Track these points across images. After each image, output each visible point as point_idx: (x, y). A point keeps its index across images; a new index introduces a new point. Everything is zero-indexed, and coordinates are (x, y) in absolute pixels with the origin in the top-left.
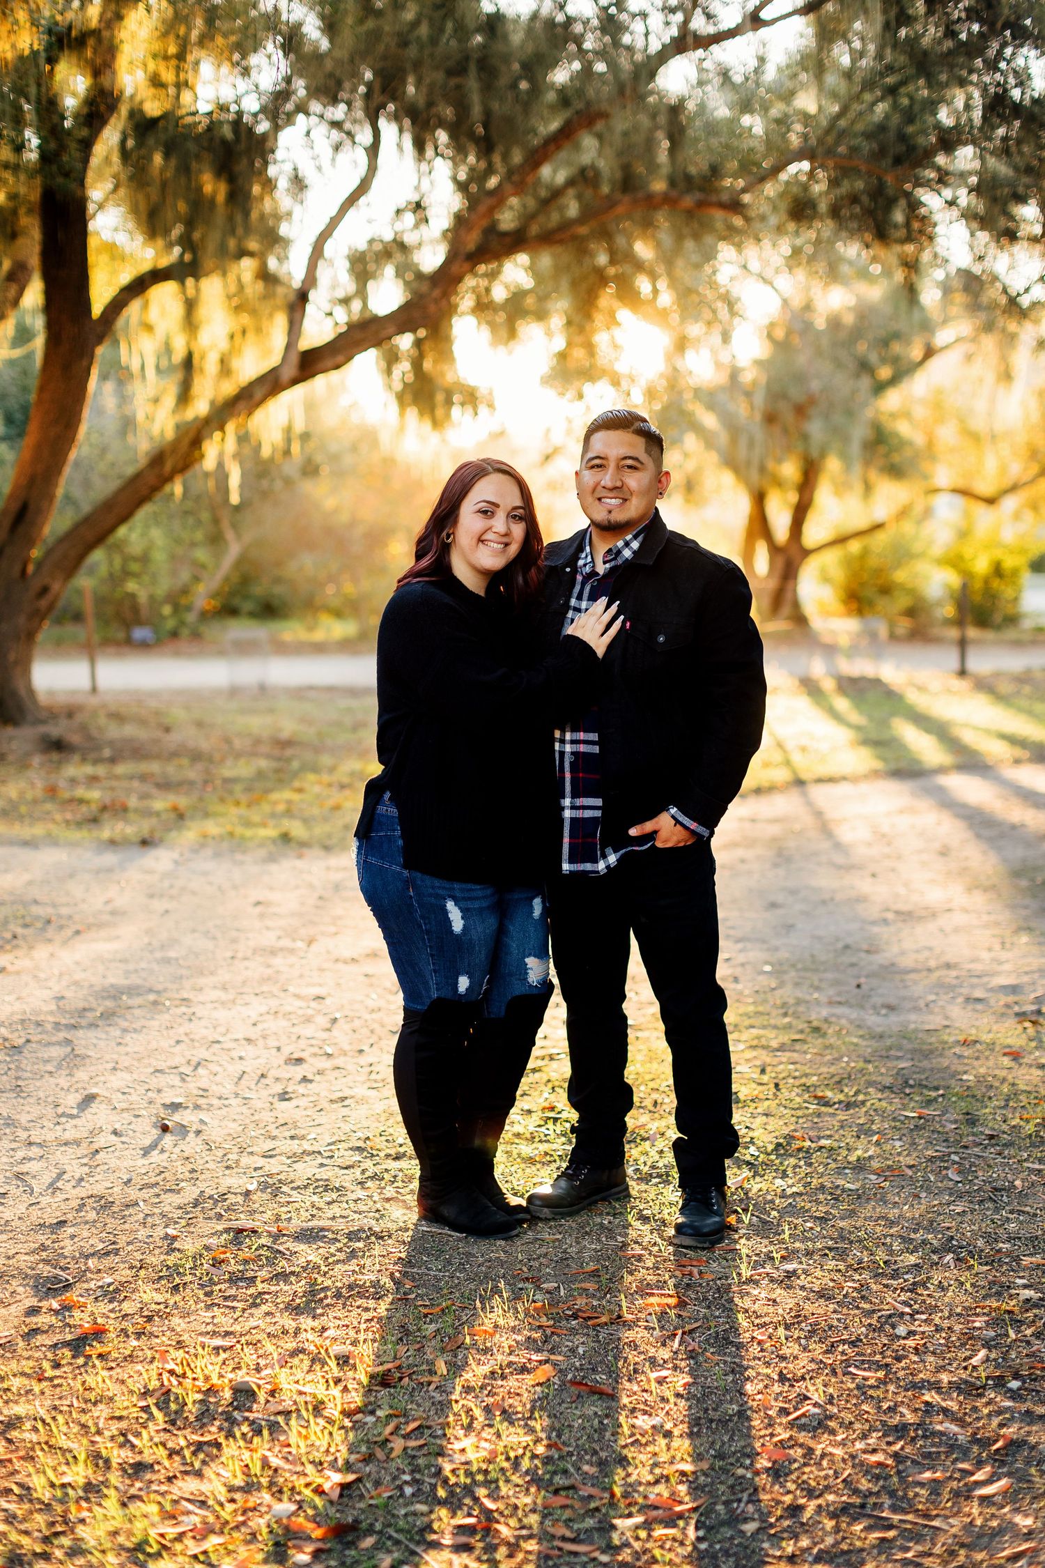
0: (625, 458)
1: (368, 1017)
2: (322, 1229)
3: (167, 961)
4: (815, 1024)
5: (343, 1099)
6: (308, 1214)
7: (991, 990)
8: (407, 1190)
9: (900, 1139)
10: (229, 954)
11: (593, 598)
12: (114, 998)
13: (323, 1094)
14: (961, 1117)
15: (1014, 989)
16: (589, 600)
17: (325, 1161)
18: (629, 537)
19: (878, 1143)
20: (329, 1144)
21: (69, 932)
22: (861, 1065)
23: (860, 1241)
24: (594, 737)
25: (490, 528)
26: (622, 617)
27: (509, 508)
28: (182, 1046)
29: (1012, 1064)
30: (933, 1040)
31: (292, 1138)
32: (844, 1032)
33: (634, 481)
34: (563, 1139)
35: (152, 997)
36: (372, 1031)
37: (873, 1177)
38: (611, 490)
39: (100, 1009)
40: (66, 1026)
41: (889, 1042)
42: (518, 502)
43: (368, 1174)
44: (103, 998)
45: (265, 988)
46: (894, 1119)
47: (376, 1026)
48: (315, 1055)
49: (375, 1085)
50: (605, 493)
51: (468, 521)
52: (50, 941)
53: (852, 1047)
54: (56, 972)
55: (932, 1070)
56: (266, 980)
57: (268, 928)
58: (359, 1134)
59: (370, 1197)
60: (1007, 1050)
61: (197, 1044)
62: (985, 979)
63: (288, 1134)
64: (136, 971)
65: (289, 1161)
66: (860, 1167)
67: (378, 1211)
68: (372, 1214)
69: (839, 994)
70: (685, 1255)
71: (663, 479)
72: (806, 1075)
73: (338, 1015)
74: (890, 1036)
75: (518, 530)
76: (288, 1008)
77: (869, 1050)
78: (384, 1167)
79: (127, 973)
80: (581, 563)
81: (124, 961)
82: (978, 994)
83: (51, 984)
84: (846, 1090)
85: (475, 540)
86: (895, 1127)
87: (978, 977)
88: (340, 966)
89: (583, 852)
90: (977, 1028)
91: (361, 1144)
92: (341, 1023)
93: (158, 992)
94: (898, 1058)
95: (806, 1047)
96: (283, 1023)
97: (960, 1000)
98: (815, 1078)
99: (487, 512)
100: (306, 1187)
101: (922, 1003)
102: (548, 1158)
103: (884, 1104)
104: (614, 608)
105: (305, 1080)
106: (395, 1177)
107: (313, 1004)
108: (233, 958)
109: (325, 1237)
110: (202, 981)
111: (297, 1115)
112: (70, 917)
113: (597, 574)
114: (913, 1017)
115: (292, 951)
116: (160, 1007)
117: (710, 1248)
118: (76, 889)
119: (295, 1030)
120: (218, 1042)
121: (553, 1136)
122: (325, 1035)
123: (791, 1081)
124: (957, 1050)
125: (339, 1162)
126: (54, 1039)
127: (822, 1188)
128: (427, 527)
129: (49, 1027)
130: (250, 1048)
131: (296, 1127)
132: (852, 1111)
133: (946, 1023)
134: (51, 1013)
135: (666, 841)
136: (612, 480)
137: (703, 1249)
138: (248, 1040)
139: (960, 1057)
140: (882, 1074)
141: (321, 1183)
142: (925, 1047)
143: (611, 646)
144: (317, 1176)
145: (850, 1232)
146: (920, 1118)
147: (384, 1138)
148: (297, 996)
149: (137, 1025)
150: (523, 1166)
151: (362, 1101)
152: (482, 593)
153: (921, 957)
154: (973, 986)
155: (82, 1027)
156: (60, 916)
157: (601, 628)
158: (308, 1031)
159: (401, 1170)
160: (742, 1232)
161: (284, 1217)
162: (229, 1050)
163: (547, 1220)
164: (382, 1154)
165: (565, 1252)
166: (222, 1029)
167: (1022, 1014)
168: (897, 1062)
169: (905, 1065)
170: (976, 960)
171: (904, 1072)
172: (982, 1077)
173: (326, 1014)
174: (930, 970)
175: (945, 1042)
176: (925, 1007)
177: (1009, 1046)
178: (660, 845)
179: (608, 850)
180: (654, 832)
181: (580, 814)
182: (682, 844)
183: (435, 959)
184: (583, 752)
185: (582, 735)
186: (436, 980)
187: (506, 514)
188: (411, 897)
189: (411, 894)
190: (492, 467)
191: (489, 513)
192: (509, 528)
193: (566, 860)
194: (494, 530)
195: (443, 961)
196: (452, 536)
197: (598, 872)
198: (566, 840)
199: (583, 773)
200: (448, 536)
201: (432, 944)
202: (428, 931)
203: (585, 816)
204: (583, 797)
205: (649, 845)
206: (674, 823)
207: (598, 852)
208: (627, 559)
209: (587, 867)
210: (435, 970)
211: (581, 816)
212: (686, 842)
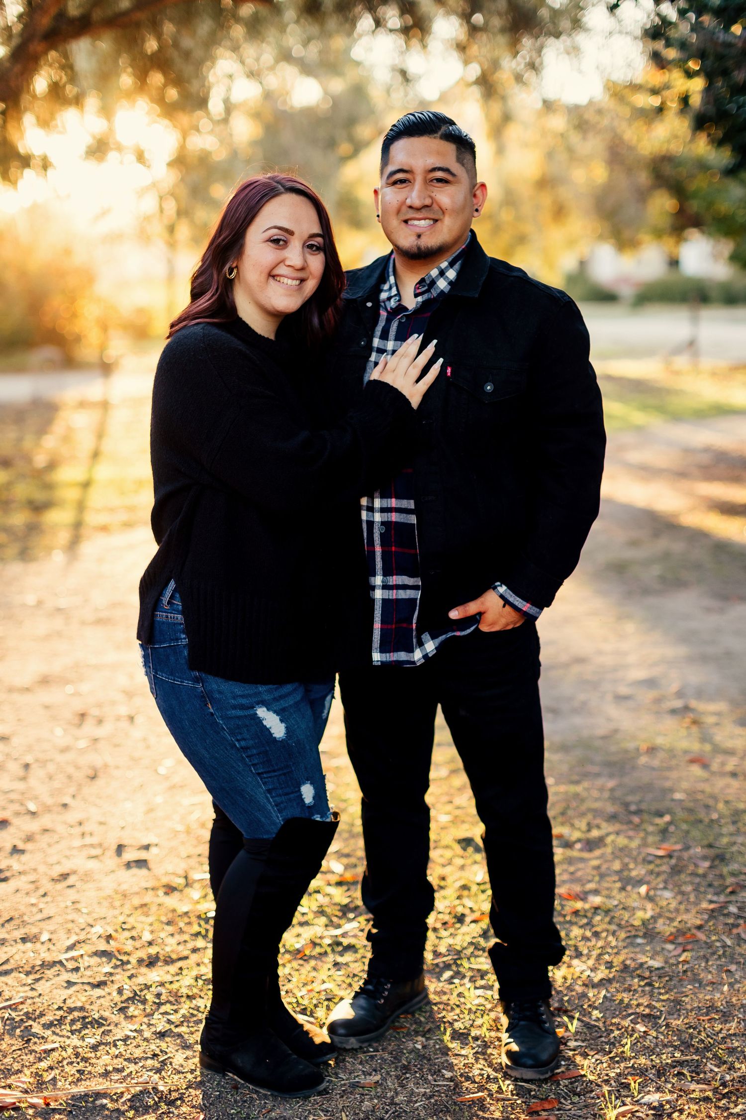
0: (434, 170)
1: (60, 757)
2: (98, 1095)
5: (65, 876)
6: (74, 1071)
7: (631, 685)
8: (179, 1015)
9: (665, 888)
11: (402, 337)
13: (42, 869)
14: (706, 851)
15: (651, 683)
16: (396, 339)
17: (74, 977)
18: (444, 265)
19: (649, 898)
20: (71, 948)
22: (573, 789)
23: (707, 1049)
24: (410, 504)
25: (283, 261)
26: (441, 360)
27: (306, 235)
29: (705, 774)
30: (613, 749)
31: (24, 940)
33: (446, 197)
34: (323, 920)
37: (670, 947)
38: (420, 209)
41: (578, 754)
42: (316, 228)
43: (127, 994)
46: (646, 861)
47: (71, 770)
49: (94, 852)
50: (411, 214)
51: (256, 251)
55: (639, 788)
58: (98, 929)
59: (139, 1032)
60: (688, 758)
62: (621, 674)
63: (18, 934)
65: (29, 980)
66: (649, 932)
67: (155, 1055)
68: (150, 1062)
70: (530, 1091)
71: (478, 193)
73: (29, 759)
74: (573, 747)
78: (141, 980)
80: (383, 296)
82: (623, 690)
84: (577, 823)
85: (264, 275)
86: (651, 872)
88: (16, 697)
89: (396, 640)
91: (102, 946)
92: (37, 773)
94: (598, 775)
97: (609, 698)
99: (279, 241)
100: (61, 1021)
101: (577, 704)
102: (318, 950)
103: (622, 841)
104: (431, 348)
105: (15, 850)
106: (158, 995)
107: (1, 746)
109: (104, 1107)
111: (22, 903)
113: (406, 309)
114: (578, 720)
117: (553, 1079)
121: (310, 916)
122: (21, 786)
124: (644, 760)
125: (87, 976)
127: (625, 968)
128: (204, 260)
131: (24, 923)
132: (597, 853)
135: (493, 624)
136: (419, 197)
137: (546, 1081)
139: (653, 769)
140: (598, 799)
141: (76, 1014)
142: (614, 759)
143: (427, 396)
144: (70, 1003)
145: (691, 1037)
146: (670, 856)
147: (127, 934)
150: (295, 964)
151: (87, 877)
152: (272, 337)
154: (614, 681)
157: (416, 373)
158: (3, 782)
159: (162, 984)
160: (572, 1044)
161: (47, 1077)
163: (354, 1051)
164: (133, 960)
165: (392, 1103)
167: (673, 712)
168: (600, 782)
169: (611, 784)
170: (600, 653)
171: (618, 794)
172: (691, 793)
173: (16, 759)
174: (567, 666)
175: (626, 751)
176: (582, 709)
177: (686, 752)
178: (484, 628)
179: (426, 636)
180: (480, 614)
181: (393, 595)
182: (510, 627)
183: (265, 778)
184: (396, 523)
185: (393, 503)
186: (274, 801)
187: (302, 242)
188: (212, 714)
189: (212, 710)
190: (283, 186)
191: (281, 243)
192: (305, 261)
193: (377, 649)
194: (288, 263)
195: (276, 776)
196: (235, 271)
197: (414, 663)
198: (377, 626)
199: (395, 546)
200: (231, 271)
201: (256, 761)
202: (245, 749)
203: (400, 597)
204: (397, 575)
205: (472, 628)
206: (502, 602)
207: (414, 640)
208: (442, 291)
209: (402, 656)
210: (269, 791)
211: (394, 597)
212: (515, 624)
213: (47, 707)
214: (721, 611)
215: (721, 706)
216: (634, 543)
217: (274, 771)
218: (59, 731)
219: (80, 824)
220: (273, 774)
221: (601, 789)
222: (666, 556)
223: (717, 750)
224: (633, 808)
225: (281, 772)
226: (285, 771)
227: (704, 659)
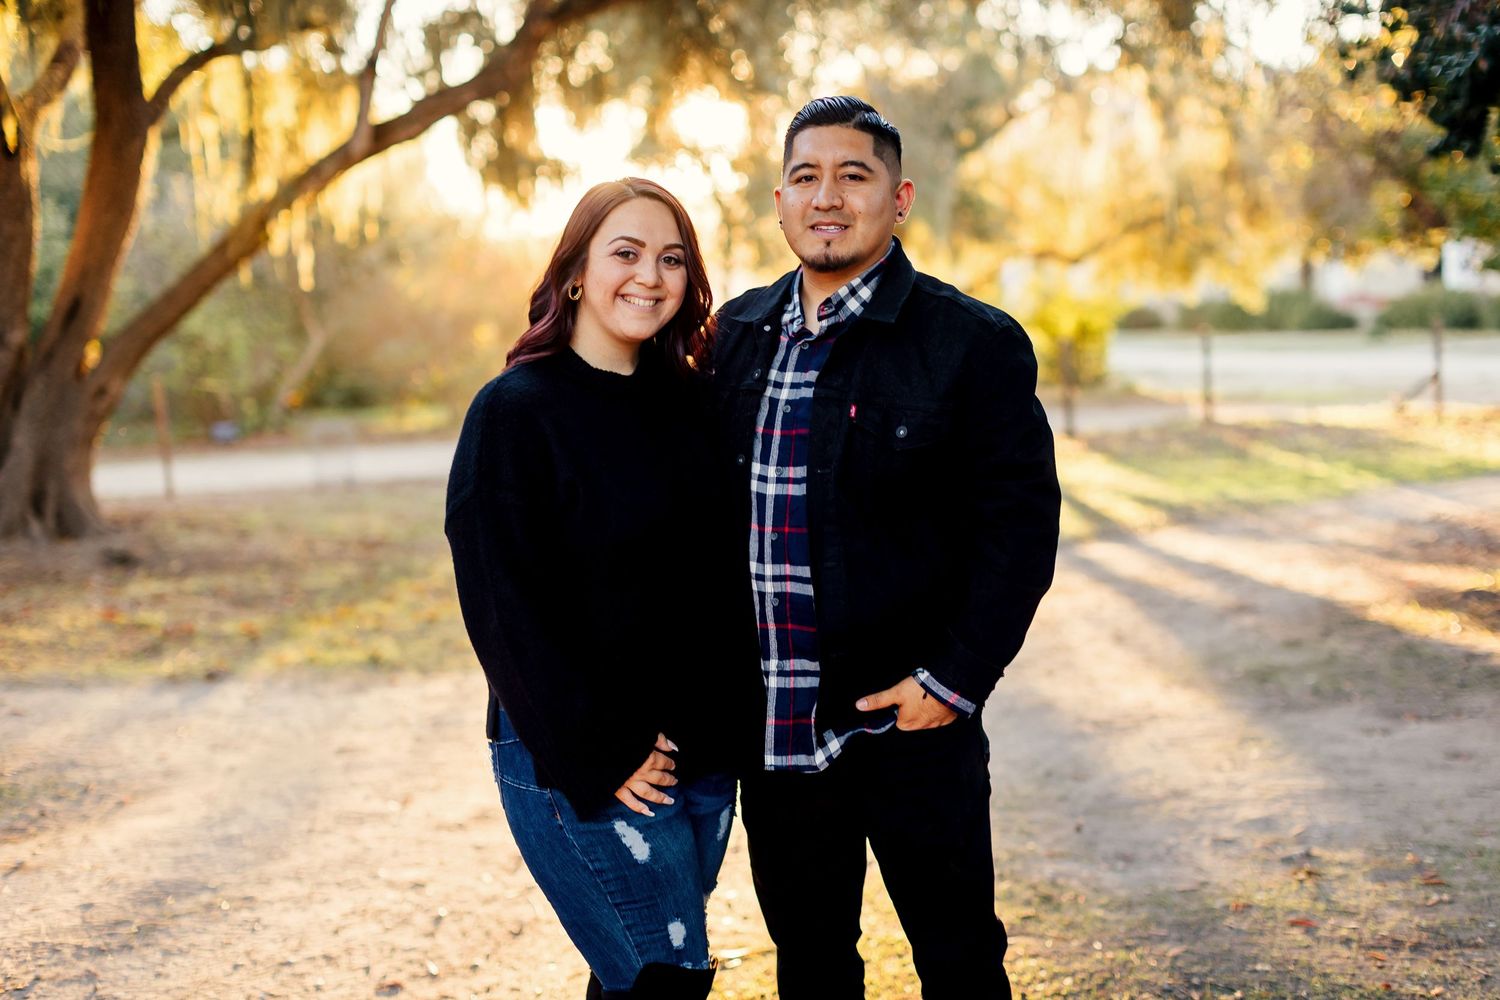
0: (845, 164)
1: (481, 910)
3: (228, 841)
4: (1045, 890)
7: (1238, 826)
10: (304, 825)
11: (804, 366)
12: (157, 902)
15: (1266, 823)
16: (798, 370)
18: (856, 281)
21: (110, 804)
22: (1122, 955)
24: (805, 571)
25: (632, 278)
27: (660, 247)
28: (242, 972)
29: (1306, 940)
30: (1194, 906)
32: (1081, 901)
33: (858, 198)
35: (205, 897)
36: (488, 934)
38: (827, 210)
39: (138, 921)
40: (90, 950)
41: (1143, 914)
42: (673, 238)
44: (144, 903)
45: (350, 874)
47: (492, 926)
48: (415, 977)
50: (818, 218)
51: (601, 269)
52: (85, 818)
53: (1099, 925)
54: (87, 865)
55: (1213, 956)
56: (350, 862)
57: (354, 785)
60: (1292, 918)
61: (260, 969)
62: (1227, 812)
64: (188, 859)
69: (1058, 841)
71: (902, 193)
72: (1055, 976)
73: (442, 912)
74: (1141, 904)
75: (675, 279)
76: (379, 904)
77: (1122, 929)
79: (178, 861)
80: (786, 318)
81: (175, 844)
82: (1226, 832)
83: (78, 884)
85: (610, 294)
87: (1220, 807)
88: (444, 836)
89: (794, 740)
90: (1243, 883)
92: (449, 926)
93: (214, 890)
94: (1163, 939)
95: (1041, 928)
96: (374, 928)
97: (1206, 842)
98: (1068, 981)
99: (628, 254)
101: (1161, 850)
107: (412, 895)
108: (310, 831)
110: (271, 868)
112: (113, 783)
113: (810, 334)
114: (1156, 871)
115: (382, 817)
116: (216, 913)
118: (125, 744)
119: (388, 937)
120: (288, 964)
122: (426, 943)
123: (1040, 987)
124: (1231, 921)
126: (73, 973)
128: (546, 277)
129: (67, 953)
130: (329, 970)
133: (1202, 878)
134: (73, 930)
135: (912, 720)
136: (827, 196)
138: (328, 958)
139: (1239, 931)
140: (1153, 969)
142: (1191, 919)
148: (391, 884)
149: (182, 945)
152: (624, 369)
153: (1143, 781)
154: (1217, 821)
155: (111, 951)
156: (100, 783)
158: (405, 938)
162: (302, 975)
166: (293, 943)
167: (1287, 860)
168: (1164, 947)
169: (1174, 951)
170: (1207, 785)
171: (1180, 963)
172: (1279, 965)
173: (427, 911)
174: (1157, 801)
175: (1211, 910)
176: (1168, 855)
177: (1292, 911)
178: (903, 726)
179: (829, 734)
180: (895, 707)
181: (790, 683)
182: (935, 725)
183: (623, 910)
184: (791, 594)
185: (788, 569)
186: (634, 941)
187: (656, 256)
188: (561, 827)
189: (560, 822)
190: (634, 190)
191: (631, 256)
192: (660, 277)
193: (770, 750)
194: (638, 280)
195: (637, 909)
196: (580, 291)
197: (816, 768)
198: (771, 721)
199: (792, 623)
200: (575, 291)
201: (612, 889)
202: (600, 872)
203: (799, 686)
204: (794, 658)
205: (888, 727)
206: (923, 691)
207: (814, 739)
208: (853, 314)
209: (801, 760)
210: (628, 927)
211: (792, 686)
212: (942, 721)
213: (478, 848)
214: (1386, 732)
215: (1355, 855)
216: (1293, 644)
217: (635, 902)
218: (487, 878)
219: (488, 990)
220: (633, 906)
221: (1161, 958)
222: (1332, 659)
223: (1333, 909)
224: (1195, 981)
225: (643, 904)
226: (648, 903)
227: (1346, 793)
